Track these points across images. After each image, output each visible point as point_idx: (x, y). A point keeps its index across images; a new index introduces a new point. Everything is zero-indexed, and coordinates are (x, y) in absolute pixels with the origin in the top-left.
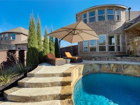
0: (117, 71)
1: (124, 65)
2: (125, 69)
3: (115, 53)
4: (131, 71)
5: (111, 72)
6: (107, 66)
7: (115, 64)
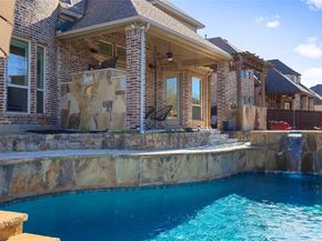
0: (60, 185)
1: (78, 161)
2: (82, 173)
3: (30, 119)
4: (94, 175)
5: (42, 191)
6: (29, 170)
7: (54, 160)
